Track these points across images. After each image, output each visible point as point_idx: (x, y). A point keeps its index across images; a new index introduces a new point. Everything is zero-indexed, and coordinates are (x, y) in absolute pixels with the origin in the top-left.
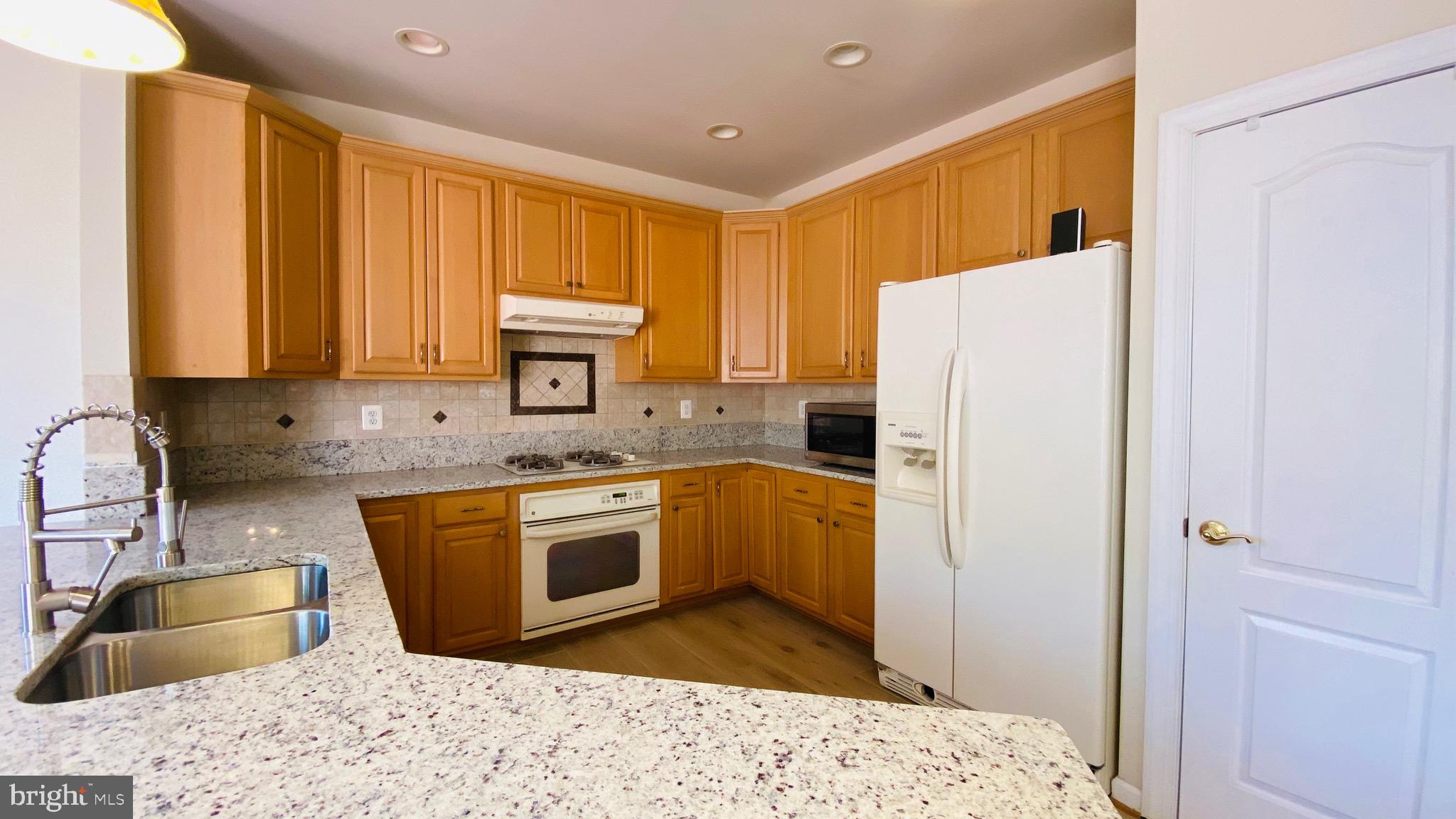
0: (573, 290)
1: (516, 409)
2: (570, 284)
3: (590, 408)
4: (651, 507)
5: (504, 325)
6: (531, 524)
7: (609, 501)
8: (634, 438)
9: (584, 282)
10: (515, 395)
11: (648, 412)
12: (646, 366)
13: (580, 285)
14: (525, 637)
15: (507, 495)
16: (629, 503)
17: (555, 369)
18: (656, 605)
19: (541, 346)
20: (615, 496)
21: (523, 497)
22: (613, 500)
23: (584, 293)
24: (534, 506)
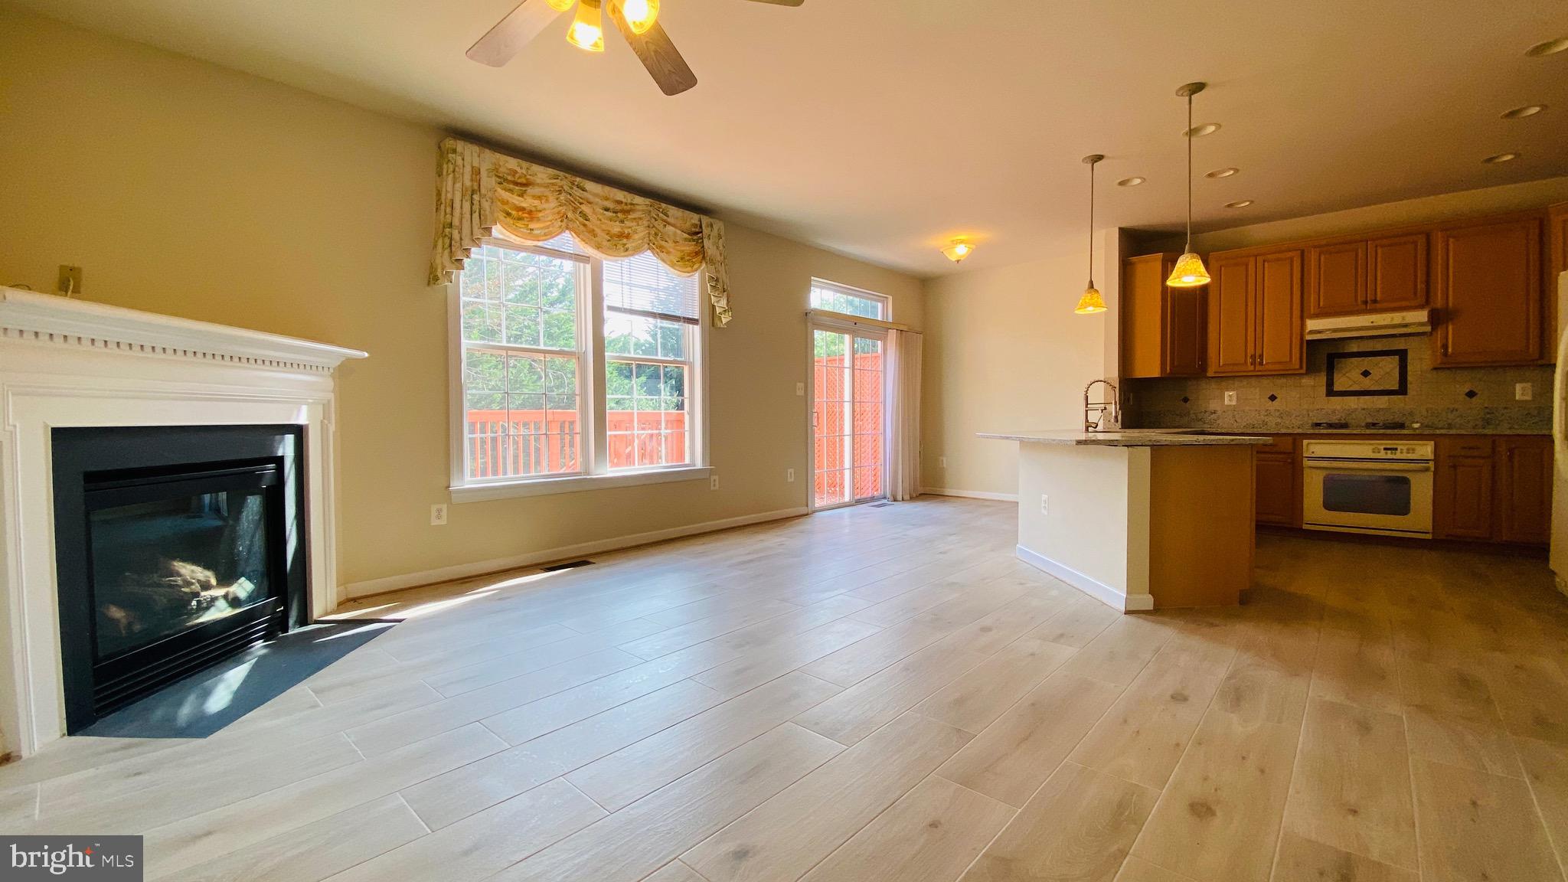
0: (1370, 306)
1: (1331, 392)
2: (1366, 302)
3: (1402, 390)
4: (1427, 461)
5: (1309, 337)
6: (1310, 458)
7: (1379, 452)
8: (1451, 416)
9: (1378, 299)
10: (1330, 384)
11: (1471, 394)
12: (1445, 354)
13: (1375, 301)
14: (1305, 527)
15: (1295, 440)
16: (1398, 456)
17: (1366, 363)
18: (1429, 537)
19: (1354, 348)
20: (1385, 449)
21: (1305, 442)
22: (1383, 452)
23: (1378, 306)
24: (1313, 448)
